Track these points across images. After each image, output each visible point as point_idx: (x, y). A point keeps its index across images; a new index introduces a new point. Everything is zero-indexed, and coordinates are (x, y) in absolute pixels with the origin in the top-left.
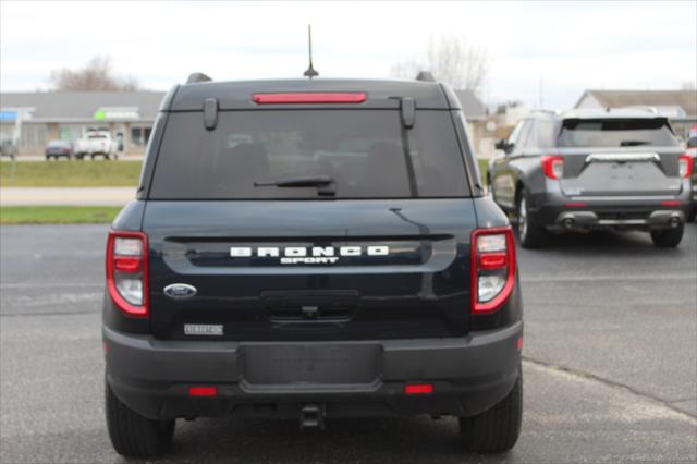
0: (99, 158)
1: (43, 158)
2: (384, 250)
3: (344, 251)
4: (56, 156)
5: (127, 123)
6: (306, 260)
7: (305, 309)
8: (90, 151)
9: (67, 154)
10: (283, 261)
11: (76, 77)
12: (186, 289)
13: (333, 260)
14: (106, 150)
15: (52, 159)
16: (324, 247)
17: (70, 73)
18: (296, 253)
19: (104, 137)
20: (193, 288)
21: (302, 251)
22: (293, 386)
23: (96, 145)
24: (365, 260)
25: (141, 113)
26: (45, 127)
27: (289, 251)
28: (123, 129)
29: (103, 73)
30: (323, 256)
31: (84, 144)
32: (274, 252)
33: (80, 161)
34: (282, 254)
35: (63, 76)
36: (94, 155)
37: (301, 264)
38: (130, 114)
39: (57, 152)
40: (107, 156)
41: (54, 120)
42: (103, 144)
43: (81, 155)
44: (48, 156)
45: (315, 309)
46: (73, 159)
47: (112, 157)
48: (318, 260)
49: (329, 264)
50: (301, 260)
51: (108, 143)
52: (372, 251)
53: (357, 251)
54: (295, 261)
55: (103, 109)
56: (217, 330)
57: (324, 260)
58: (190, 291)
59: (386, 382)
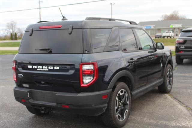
0: (169, 38)
1: (154, 38)
2: (58, 68)
3: (49, 68)
4: (158, 37)
5: (179, 28)
6: (42, 70)
7: (42, 82)
8: (166, 36)
9: (161, 37)
10: (38, 69)
11: (168, 16)
12: (21, 75)
13: (47, 70)
14: (171, 36)
15: (157, 38)
16: (45, 66)
17: (167, 15)
18: (40, 68)
19: (170, 32)
20: (22, 75)
21: (41, 67)
22: (40, 102)
23: (168, 34)
24: (54, 70)
25: (182, 25)
26: (157, 30)
27: (39, 67)
28: (178, 30)
29: (176, 15)
30: (45, 69)
31: (165, 34)
32: (36, 67)
33: (164, 39)
34: (37, 68)
35: (165, 16)
36: (168, 37)
37: (41, 71)
38: (180, 26)
39: (159, 36)
40: (171, 37)
41: (159, 28)
42: (170, 34)
43: (164, 37)
44: (156, 38)
45: (43, 82)
46: (162, 38)
47: (172, 38)
48: (44, 70)
49: (46, 71)
50: (41, 69)
51: (171, 34)
52: (55, 68)
53: (52, 68)
54: (40, 70)
55: (172, 25)
56: (28, 86)
57: (45, 70)
58: (22, 76)
59: (57, 103)
